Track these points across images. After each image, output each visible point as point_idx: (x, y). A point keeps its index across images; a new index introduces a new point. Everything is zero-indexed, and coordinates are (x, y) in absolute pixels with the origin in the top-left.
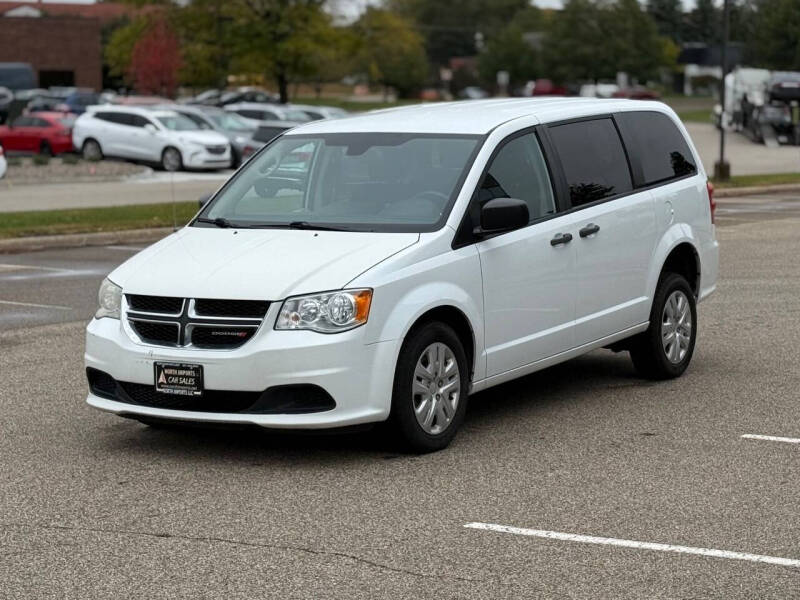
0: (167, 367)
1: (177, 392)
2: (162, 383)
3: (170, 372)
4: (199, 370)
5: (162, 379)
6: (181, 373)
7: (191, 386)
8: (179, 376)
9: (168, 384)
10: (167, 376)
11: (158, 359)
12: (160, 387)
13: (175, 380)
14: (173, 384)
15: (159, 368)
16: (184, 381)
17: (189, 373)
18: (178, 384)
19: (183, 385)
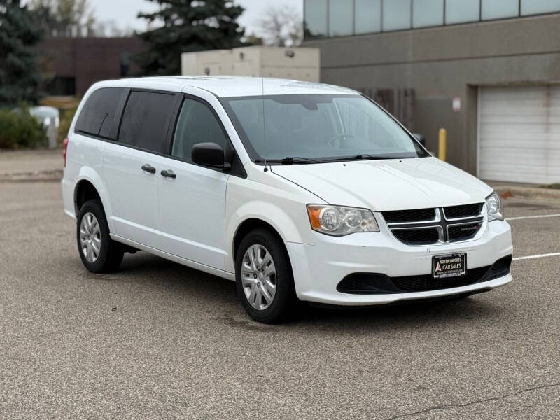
0: (443, 259)
1: (449, 275)
2: (438, 271)
3: (444, 262)
4: (464, 257)
5: (438, 268)
6: (452, 261)
7: (459, 269)
8: (450, 264)
9: (443, 271)
10: (441, 265)
11: (435, 254)
12: (436, 274)
13: (448, 267)
14: (447, 270)
15: (435, 260)
16: (454, 267)
17: (457, 260)
18: (450, 270)
19: (454, 269)
